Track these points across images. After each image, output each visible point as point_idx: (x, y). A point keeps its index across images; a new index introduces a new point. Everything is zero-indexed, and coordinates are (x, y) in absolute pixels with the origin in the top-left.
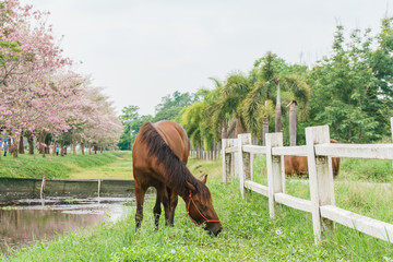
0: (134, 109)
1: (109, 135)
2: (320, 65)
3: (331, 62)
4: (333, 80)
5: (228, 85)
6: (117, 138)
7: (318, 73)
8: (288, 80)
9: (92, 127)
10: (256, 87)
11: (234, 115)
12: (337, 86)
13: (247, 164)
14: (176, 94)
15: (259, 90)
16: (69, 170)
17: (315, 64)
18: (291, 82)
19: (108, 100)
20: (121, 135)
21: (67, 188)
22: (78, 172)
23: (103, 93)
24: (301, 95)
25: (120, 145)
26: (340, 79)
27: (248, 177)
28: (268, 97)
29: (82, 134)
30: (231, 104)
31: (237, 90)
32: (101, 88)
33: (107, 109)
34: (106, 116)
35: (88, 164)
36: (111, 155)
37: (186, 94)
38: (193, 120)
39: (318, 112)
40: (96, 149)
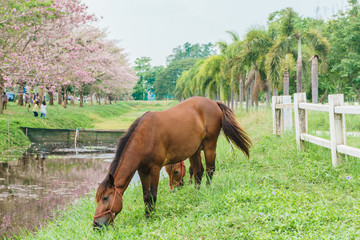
0: (146, 60)
1: (124, 86)
2: (336, 18)
3: (346, 16)
4: (349, 33)
5: (249, 40)
6: (131, 89)
7: (334, 27)
8: (308, 35)
9: (109, 78)
10: (278, 42)
11: (253, 67)
12: (353, 39)
13: (302, 119)
14: (187, 45)
15: (281, 45)
16: (92, 120)
17: (331, 18)
18: (312, 37)
19: (122, 53)
20: (134, 85)
21: (99, 138)
22: (100, 122)
23: (118, 46)
24: (321, 48)
25: (134, 95)
26: (356, 33)
27: (304, 130)
28: (289, 52)
29: (100, 86)
30: (251, 57)
31: (258, 45)
32: (117, 42)
33: (122, 60)
34: (122, 68)
35: (107, 114)
36: (125, 105)
37: (197, 45)
38: (210, 72)
39: (333, 64)
40: (111, 99)
